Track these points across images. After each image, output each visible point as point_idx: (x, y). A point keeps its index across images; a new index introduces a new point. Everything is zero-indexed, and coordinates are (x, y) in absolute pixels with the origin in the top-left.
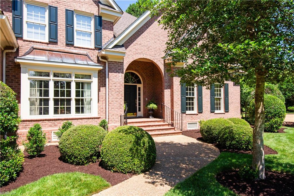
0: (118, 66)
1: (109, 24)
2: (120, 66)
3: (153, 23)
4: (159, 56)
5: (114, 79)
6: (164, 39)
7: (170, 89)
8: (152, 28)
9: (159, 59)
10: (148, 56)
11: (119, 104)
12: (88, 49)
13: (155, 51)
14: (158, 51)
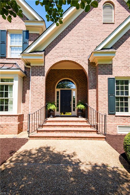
0: (40, 70)
1: (35, 36)
2: (42, 70)
3: (76, 25)
4: (82, 57)
5: (36, 82)
6: (88, 39)
7: (95, 89)
8: (75, 30)
9: (82, 60)
10: (70, 57)
11: (40, 104)
12: (17, 59)
13: (78, 52)
14: (81, 52)
